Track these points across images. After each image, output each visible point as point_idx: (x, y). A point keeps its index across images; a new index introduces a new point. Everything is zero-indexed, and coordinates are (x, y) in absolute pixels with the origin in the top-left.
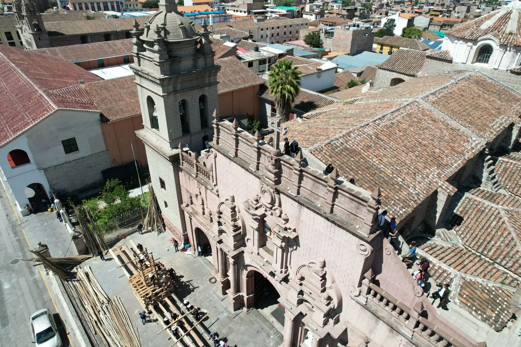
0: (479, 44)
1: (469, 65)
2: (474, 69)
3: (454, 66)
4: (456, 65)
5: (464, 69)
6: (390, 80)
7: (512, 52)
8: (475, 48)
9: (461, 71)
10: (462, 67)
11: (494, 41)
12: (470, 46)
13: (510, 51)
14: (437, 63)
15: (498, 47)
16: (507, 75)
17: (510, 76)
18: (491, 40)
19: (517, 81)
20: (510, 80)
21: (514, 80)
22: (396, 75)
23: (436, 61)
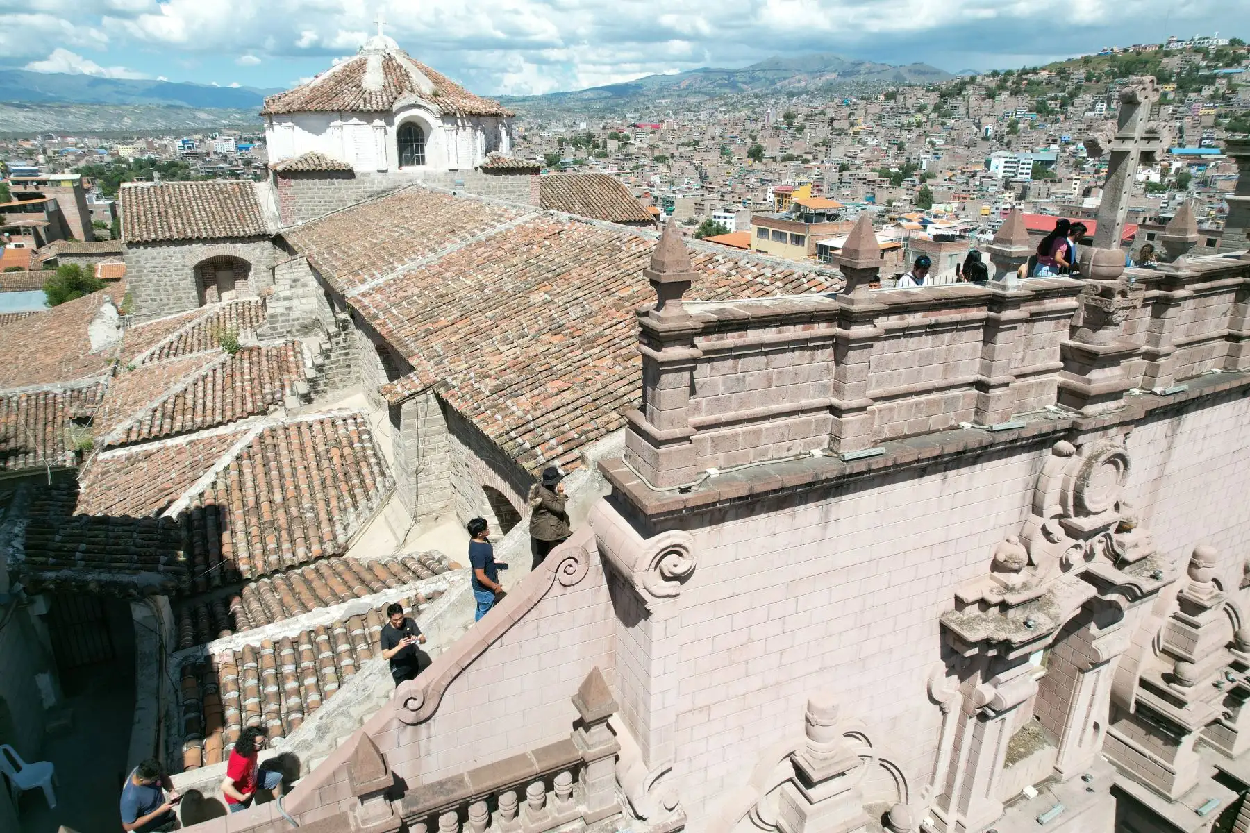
0: (398, 120)
1: (394, 174)
2: (410, 181)
3: (364, 182)
4: (366, 179)
5: (391, 186)
6: (189, 272)
7: (469, 129)
8: (393, 130)
9: (383, 191)
10: (381, 183)
11: (427, 109)
12: (381, 127)
13: (464, 126)
14: (314, 184)
15: (440, 122)
16: (480, 180)
17: (486, 180)
18: (420, 107)
19: (500, 187)
20: (488, 187)
21: (494, 187)
22: (203, 252)
23: (311, 181)
